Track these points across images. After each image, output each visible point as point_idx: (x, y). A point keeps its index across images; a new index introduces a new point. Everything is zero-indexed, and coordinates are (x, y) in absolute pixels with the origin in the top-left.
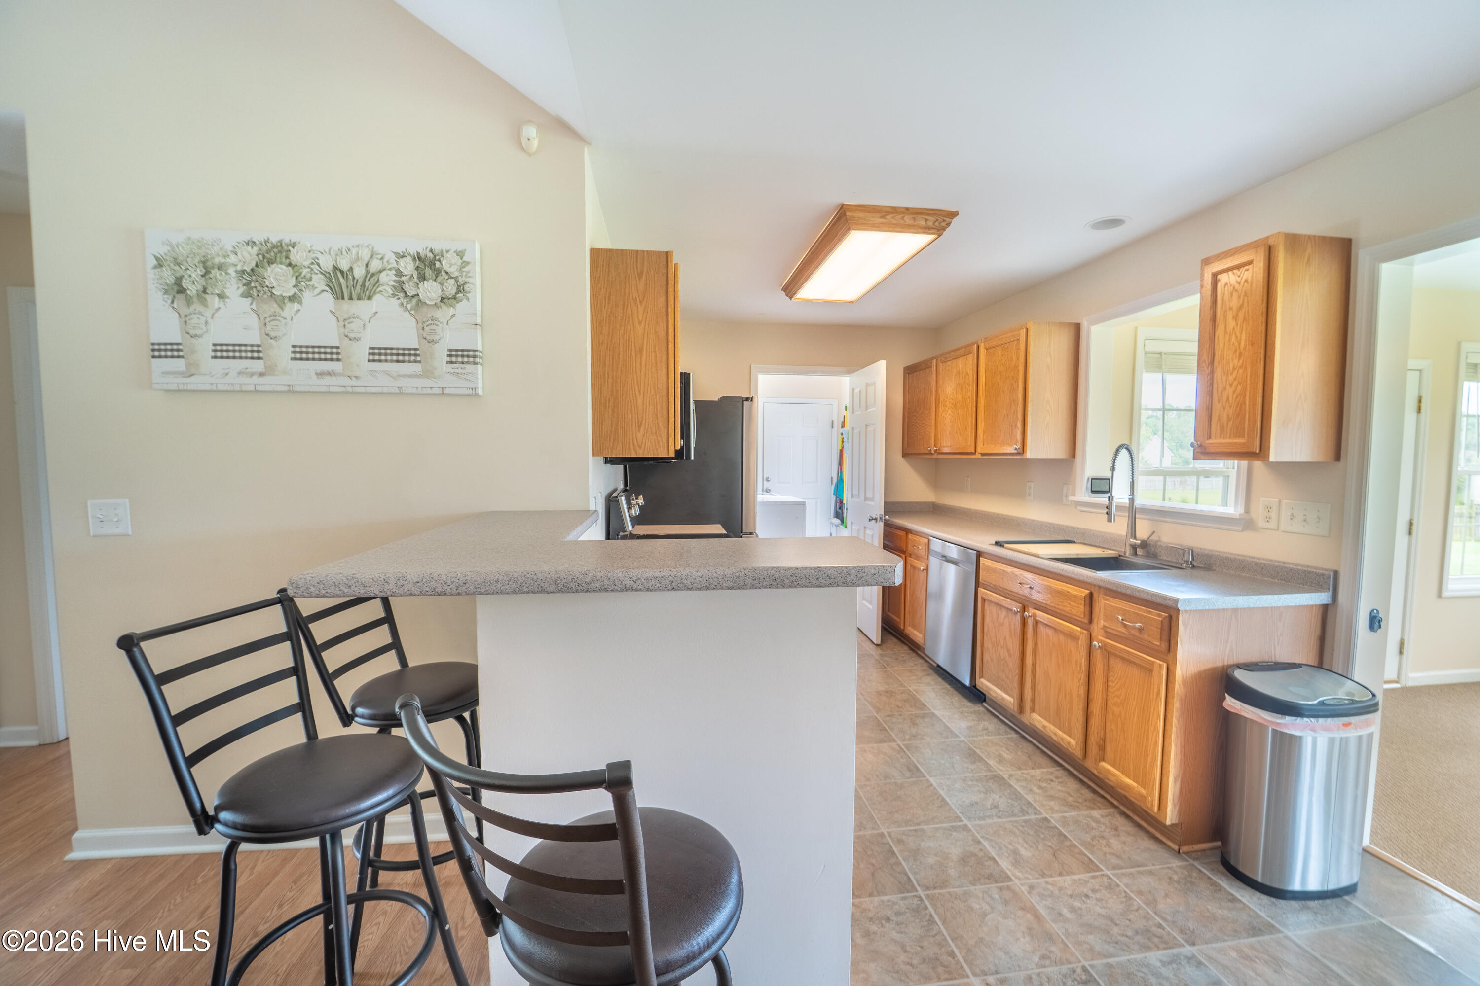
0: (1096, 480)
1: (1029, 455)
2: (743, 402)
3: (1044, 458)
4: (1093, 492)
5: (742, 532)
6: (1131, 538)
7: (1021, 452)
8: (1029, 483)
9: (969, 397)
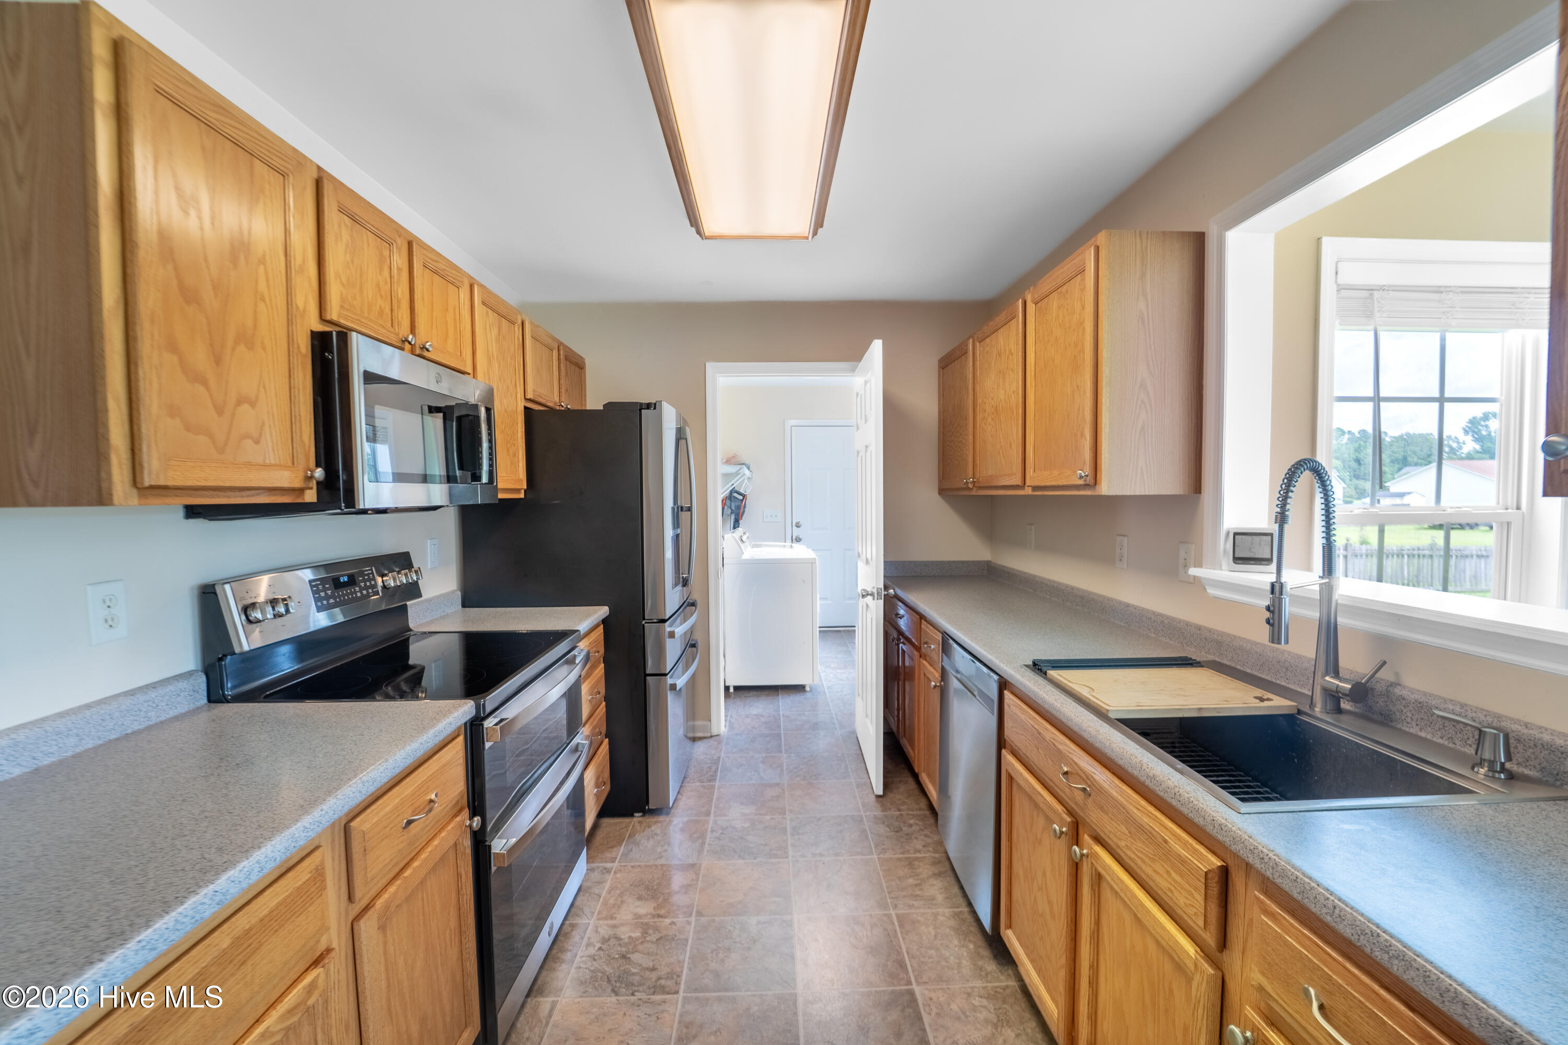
0: (1243, 537)
1: (1106, 488)
2: (640, 410)
3: (1137, 493)
4: (1237, 560)
5: (644, 619)
6: (1327, 673)
7: (1092, 482)
8: (1119, 539)
9: (1014, 392)
